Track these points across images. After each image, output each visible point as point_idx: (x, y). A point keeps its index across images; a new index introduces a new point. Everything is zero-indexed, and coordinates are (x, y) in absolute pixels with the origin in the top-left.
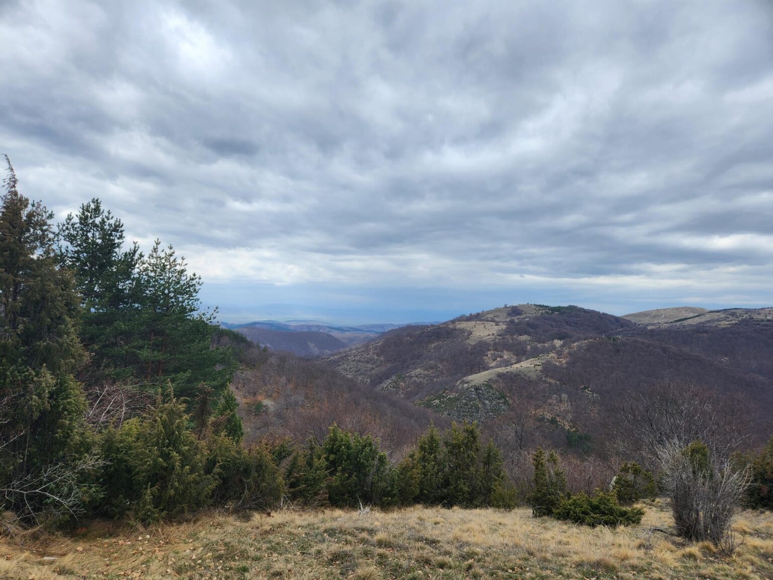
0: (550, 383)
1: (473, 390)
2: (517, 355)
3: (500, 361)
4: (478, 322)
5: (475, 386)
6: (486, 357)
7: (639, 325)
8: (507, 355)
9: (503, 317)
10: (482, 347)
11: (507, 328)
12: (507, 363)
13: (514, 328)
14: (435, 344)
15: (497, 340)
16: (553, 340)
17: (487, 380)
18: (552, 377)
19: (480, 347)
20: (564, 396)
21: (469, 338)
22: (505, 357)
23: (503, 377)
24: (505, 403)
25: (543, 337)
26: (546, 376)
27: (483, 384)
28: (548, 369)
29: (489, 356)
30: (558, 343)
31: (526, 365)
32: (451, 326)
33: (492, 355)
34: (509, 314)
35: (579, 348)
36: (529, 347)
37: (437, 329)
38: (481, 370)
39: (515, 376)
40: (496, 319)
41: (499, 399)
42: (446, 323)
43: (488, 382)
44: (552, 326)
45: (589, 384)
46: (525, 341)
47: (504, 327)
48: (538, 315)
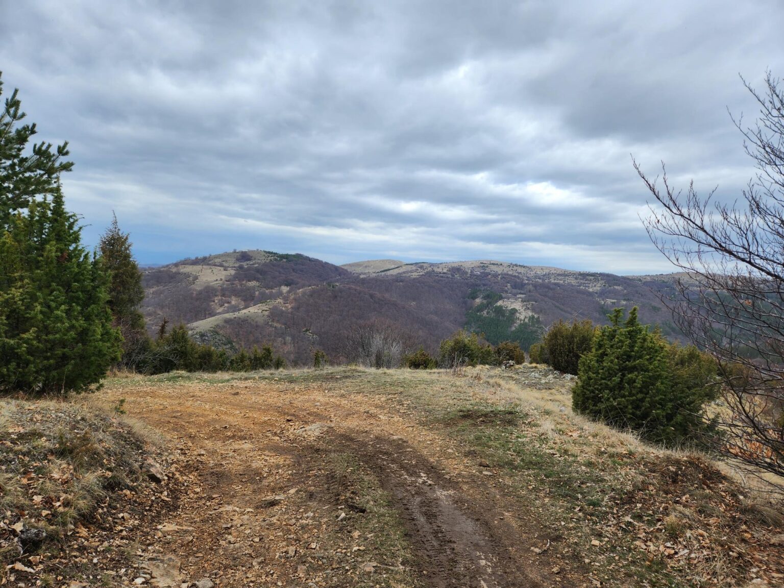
0: (275, 327)
1: (198, 337)
2: (244, 301)
3: (228, 307)
4: (204, 267)
5: (200, 332)
6: (213, 303)
7: (354, 274)
8: (236, 300)
9: (231, 262)
10: (209, 293)
11: (236, 274)
12: (235, 309)
13: (244, 274)
14: (154, 289)
15: (225, 286)
16: (281, 286)
17: (213, 326)
18: (278, 321)
19: (207, 292)
20: (288, 339)
21: (194, 283)
22: (233, 303)
23: (230, 323)
24: (231, 348)
25: (271, 283)
26: (273, 321)
27: (209, 330)
28: (275, 314)
29: (216, 301)
30: (285, 289)
31: (254, 311)
32: (174, 270)
33: (219, 300)
34: (238, 260)
35: (304, 294)
36: (257, 293)
37: (157, 272)
38: (207, 317)
39: (242, 321)
40: (225, 264)
41: (225, 345)
42: (167, 266)
43: (214, 328)
44: (280, 273)
45: (310, 327)
46: (254, 287)
47: (233, 272)
48: (267, 261)
